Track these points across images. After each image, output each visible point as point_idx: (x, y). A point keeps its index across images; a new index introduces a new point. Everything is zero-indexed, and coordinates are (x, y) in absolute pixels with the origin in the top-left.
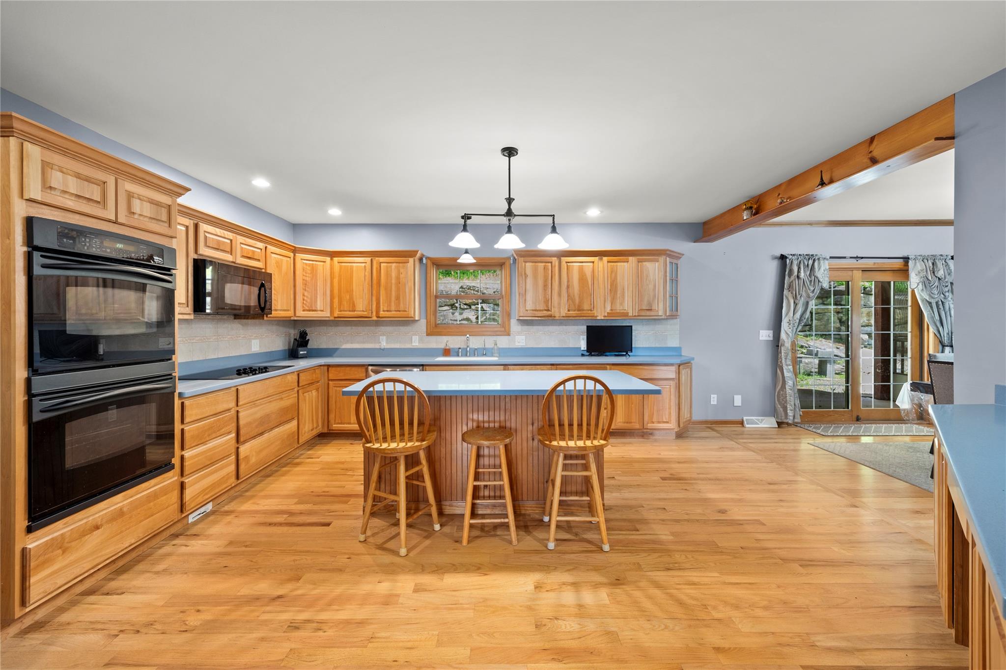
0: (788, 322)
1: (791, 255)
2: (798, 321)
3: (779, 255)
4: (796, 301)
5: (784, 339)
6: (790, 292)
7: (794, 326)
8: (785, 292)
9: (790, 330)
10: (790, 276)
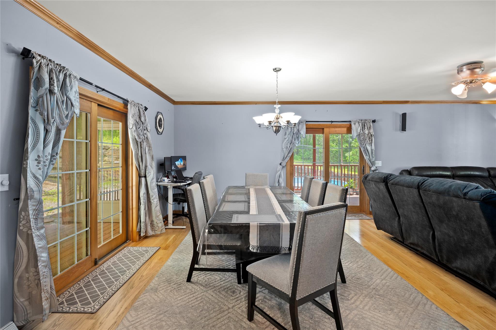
0: (36, 160)
1: (39, 55)
2: (49, 157)
3: (20, 47)
4: (48, 127)
5: (32, 186)
6: (38, 112)
7: (45, 166)
8: (31, 111)
9: (40, 172)
10: (37, 88)
